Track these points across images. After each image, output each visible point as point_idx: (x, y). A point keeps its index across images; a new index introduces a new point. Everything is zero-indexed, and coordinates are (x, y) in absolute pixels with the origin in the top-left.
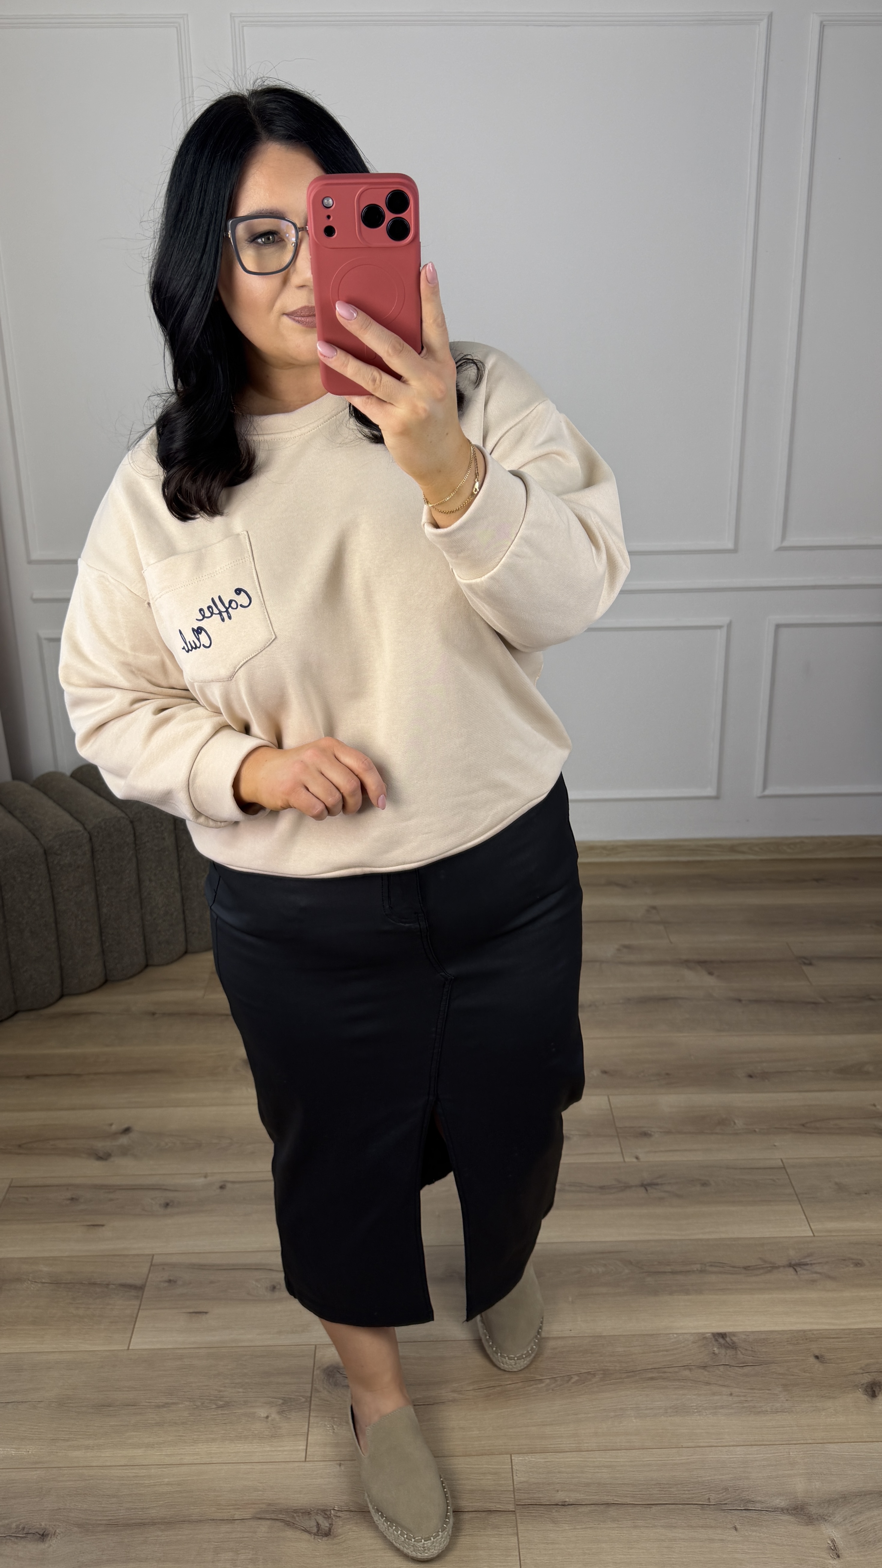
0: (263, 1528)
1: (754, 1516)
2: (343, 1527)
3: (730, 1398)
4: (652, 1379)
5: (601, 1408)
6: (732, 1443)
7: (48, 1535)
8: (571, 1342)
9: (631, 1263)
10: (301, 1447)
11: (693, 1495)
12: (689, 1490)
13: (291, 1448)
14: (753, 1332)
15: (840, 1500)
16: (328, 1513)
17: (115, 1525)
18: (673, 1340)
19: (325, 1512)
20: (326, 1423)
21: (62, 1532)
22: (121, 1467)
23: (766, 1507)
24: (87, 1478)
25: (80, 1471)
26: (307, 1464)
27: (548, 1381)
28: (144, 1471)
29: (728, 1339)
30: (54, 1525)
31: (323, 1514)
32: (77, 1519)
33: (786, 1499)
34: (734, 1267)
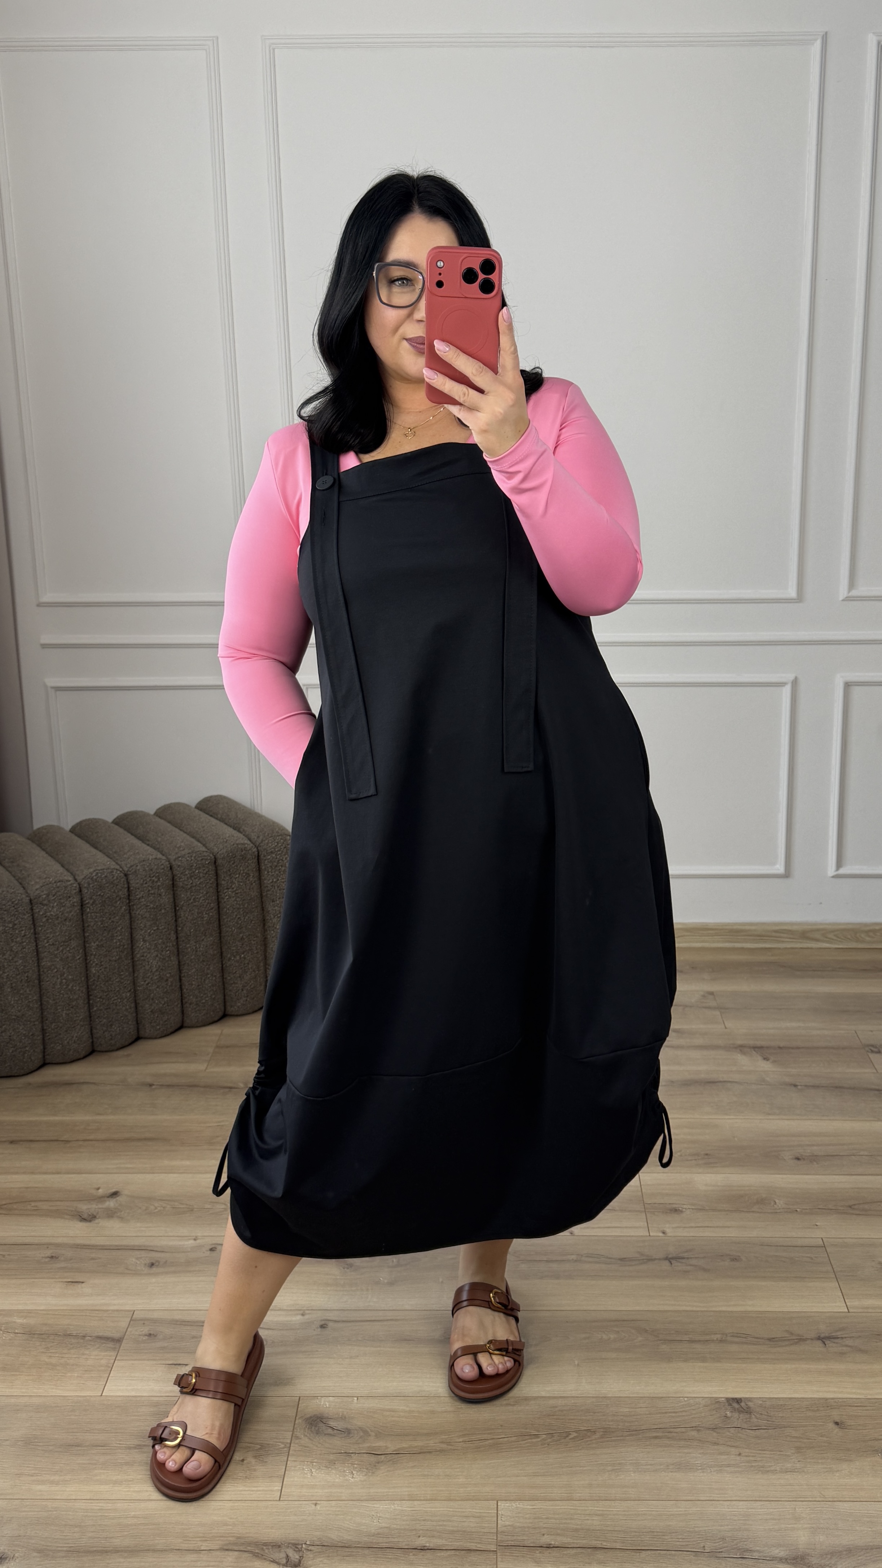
0: (230, 1558)
1: (750, 1564)
2: (314, 1559)
3: (738, 1458)
4: (656, 1437)
5: (599, 1463)
6: (735, 1498)
7: (6, 1558)
8: (573, 1401)
9: (646, 1331)
10: (276, 1488)
11: (687, 1543)
12: (683, 1539)
13: (265, 1489)
14: (770, 1398)
15: (845, 1553)
16: (300, 1547)
17: (75, 1552)
18: (684, 1403)
19: (296, 1546)
20: (304, 1467)
21: (21, 1557)
22: (84, 1501)
23: (764, 1557)
24: (50, 1509)
25: (43, 1503)
26: (281, 1503)
27: (544, 1436)
28: (110, 1505)
29: (743, 1404)
30: (14, 1550)
31: (293, 1547)
32: (37, 1546)
33: (786, 1550)
34: (757, 1338)
